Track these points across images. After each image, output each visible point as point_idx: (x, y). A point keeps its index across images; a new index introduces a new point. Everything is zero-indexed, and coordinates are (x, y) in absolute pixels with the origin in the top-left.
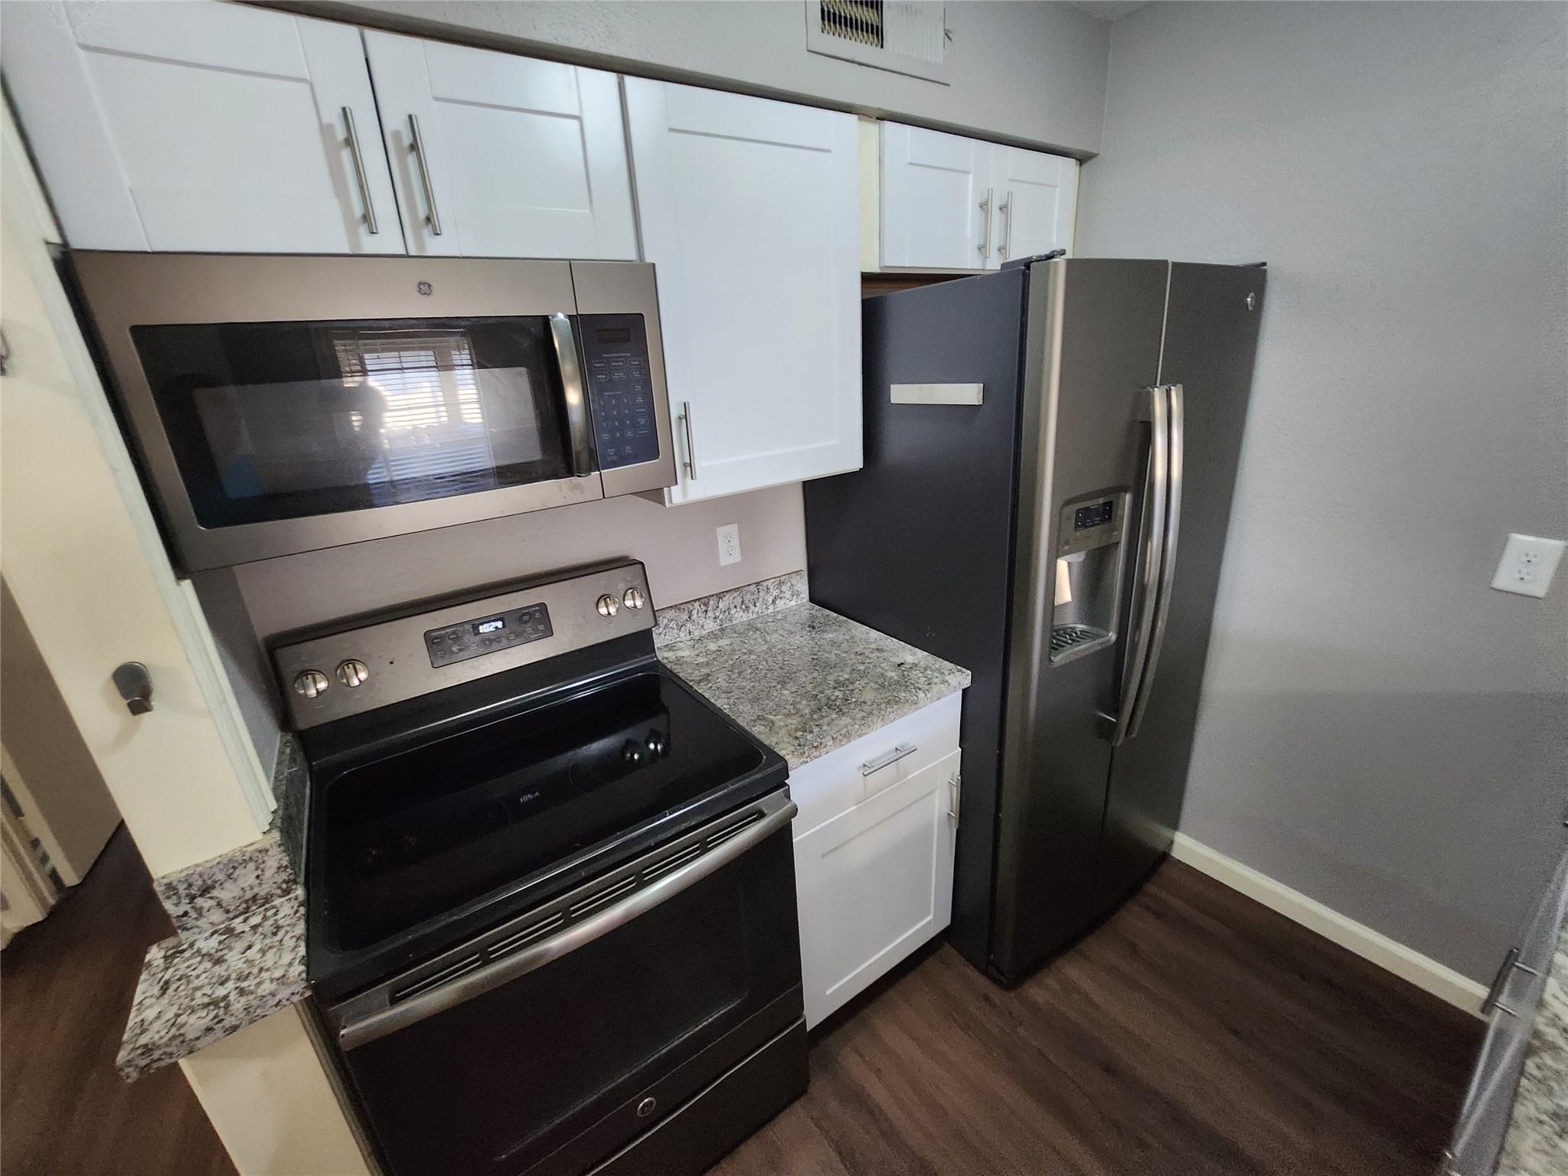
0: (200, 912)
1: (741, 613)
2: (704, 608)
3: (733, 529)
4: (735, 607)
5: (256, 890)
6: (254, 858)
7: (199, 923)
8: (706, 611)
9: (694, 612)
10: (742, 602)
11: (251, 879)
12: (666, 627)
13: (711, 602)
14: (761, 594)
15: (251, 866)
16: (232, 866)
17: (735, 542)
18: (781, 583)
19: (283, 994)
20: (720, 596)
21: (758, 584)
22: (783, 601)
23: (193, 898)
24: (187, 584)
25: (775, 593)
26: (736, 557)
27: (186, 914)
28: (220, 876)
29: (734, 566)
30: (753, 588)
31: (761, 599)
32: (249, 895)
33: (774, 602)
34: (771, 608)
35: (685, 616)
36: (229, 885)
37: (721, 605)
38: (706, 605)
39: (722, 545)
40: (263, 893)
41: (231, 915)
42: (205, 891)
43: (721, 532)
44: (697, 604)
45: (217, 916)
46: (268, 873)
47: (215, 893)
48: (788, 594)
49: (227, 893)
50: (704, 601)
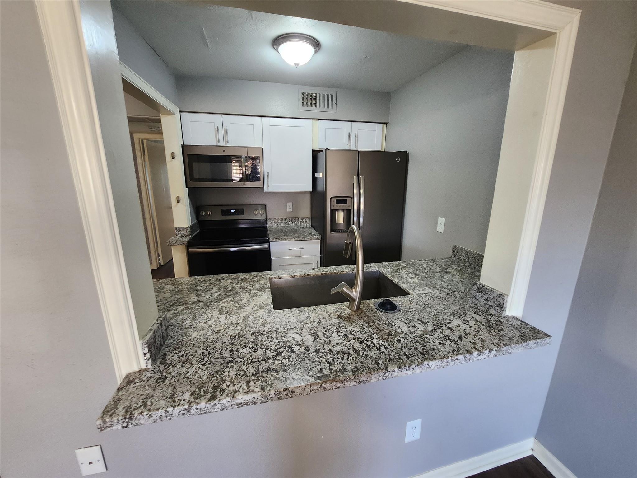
3: (291, 203)
4: (290, 222)
7: (178, 235)
8: (282, 221)
9: (279, 220)
11: (185, 232)
12: (272, 222)
13: (284, 219)
15: (186, 229)
17: (292, 207)
19: (184, 243)
21: (296, 218)
23: (178, 231)
24: (187, 188)
25: (301, 221)
26: (291, 210)
28: (182, 229)
31: (296, 222)
34: (299, 224)
35: (277, 221)
39: (288, 207)
41: (182, 236)
43: (288, 204)
47: (181, 232)
48: (304, 222)
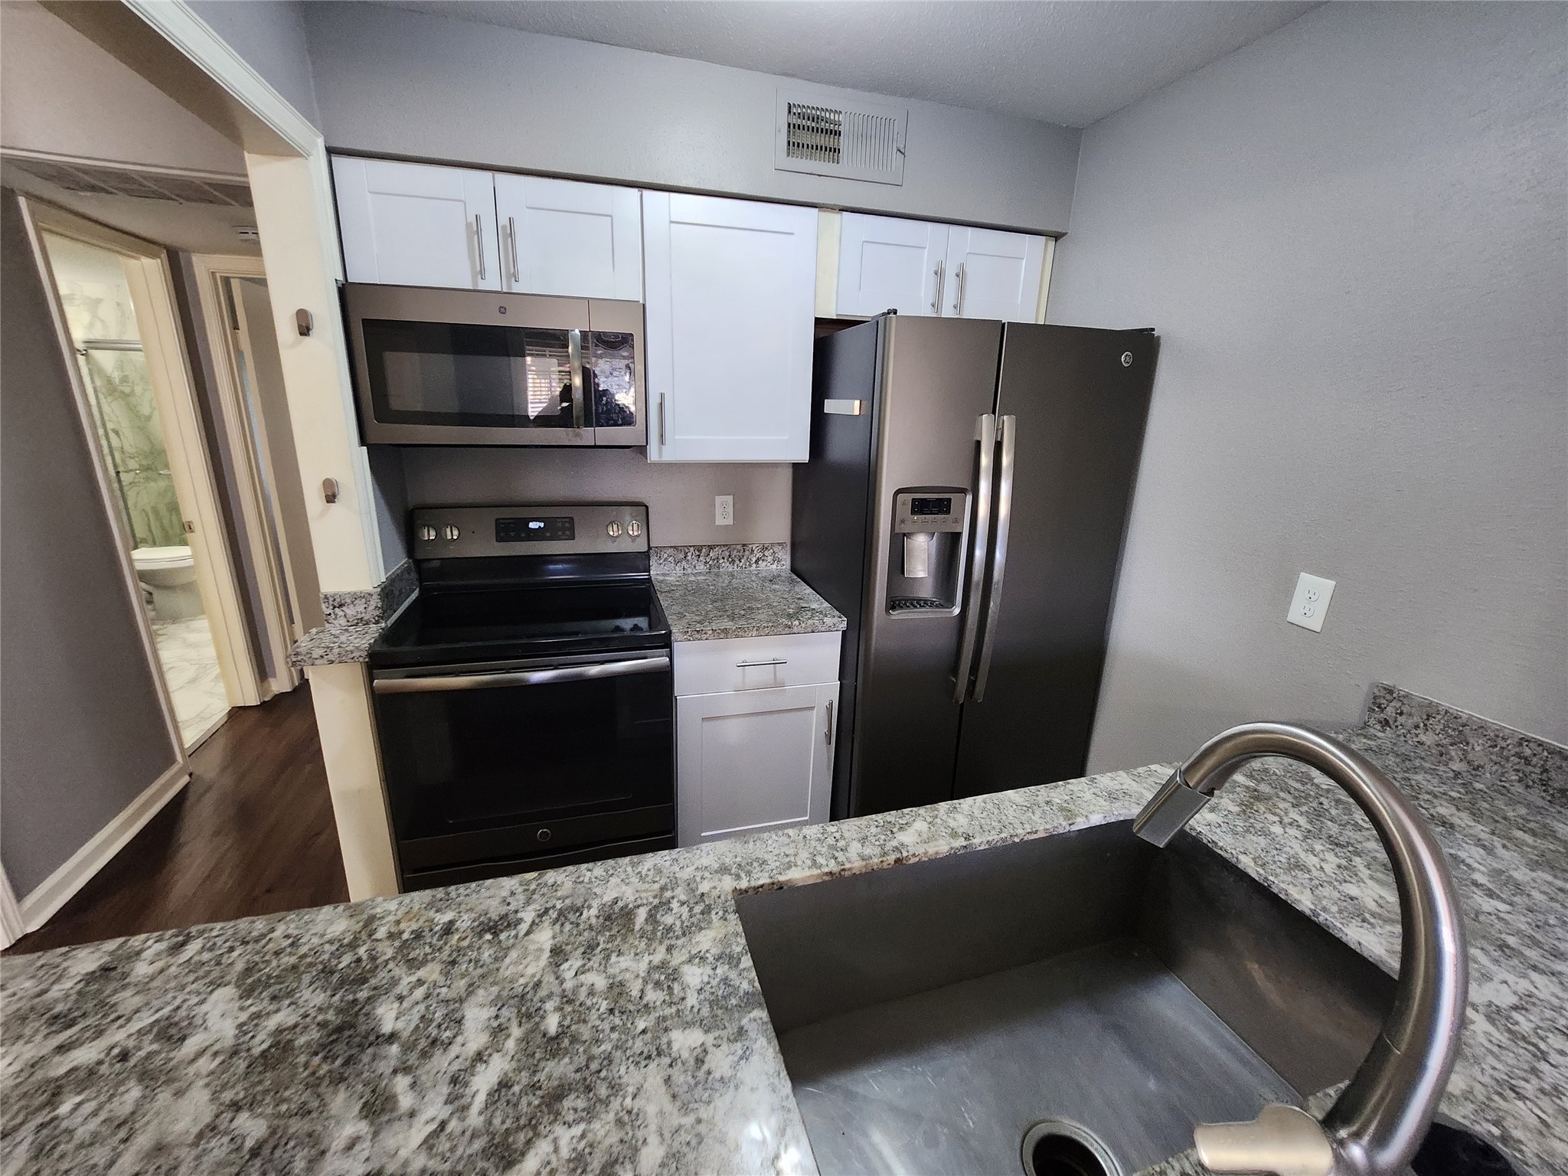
0: (336, 615)
1: (728, 564)
2: (698, 553)
5: (363, 615)
6: (366, 597)
7: (335, 622)
8: (699, 556)
9: (690, 554)
10: (730, 556)
11: (361, 609)
12: (665, 560)
13: (704, 550)
14: (747, 553)
15: (364, 600)
16: (356, 597)
17: (730, 509)
18: (764, 548)
19: (356, 654)
20: (711, 547)
21: (744, 545)
22: (765, 563)
23: (334, 607)
24: (365, 448)
26: (730, 521)
27: (330, 614)
28: (349, 601)
29: (726, 526)
30: (739, 547)
32: (359, 616)
33: (757, 562)
34: (754, 565)
36: (351, 606)
37: (712, 554)
38: (700, 551)
39: (718, 510)
40: (366, 618)
41: (349, 624)
42: (341, 606)
43: (719, 499)
44: (692, 549)
45: (343, 622)
46: (371, 608)
47: (344, 608)
48: (770, 559)
49: (350, 611)
50: (699, 548)
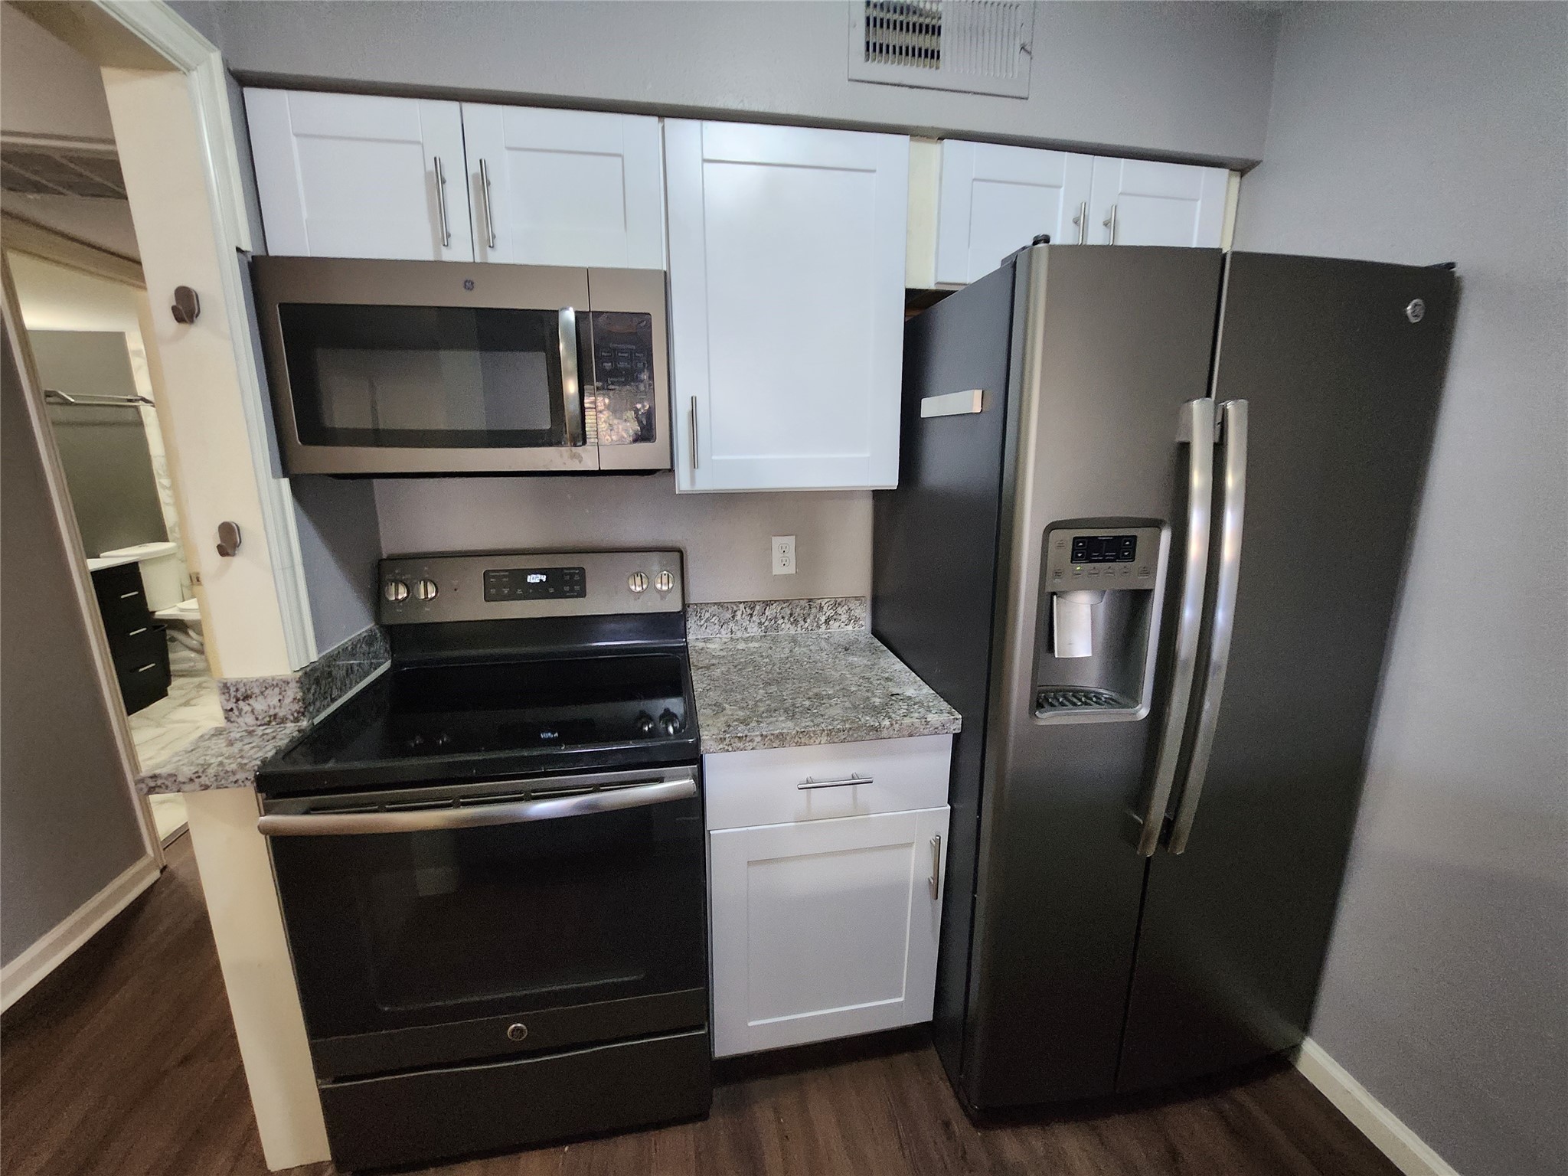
0: (240, 711)
2: (749, 611)
3: (790, 541)
4: (783, 618)
5: (277, 710)
6: (280, 685)
7: (239, 720)
8: (751, 615)
16: (266, 685)
18: (837, 604)
19: (240, 776)
22: (837, 624)
23: (238, 700)
25: (830, 613)
27: (231, 710)
28: (257, 691)
29: (787, 577)
30: (803, 603)
31: (812, 617)
32: (272, 712)
33: (827, 622)
34: (823, 627)
35: (729, 615)
36: (260, 698)
37: (767, 613)
38: (753, 608)
39: (776, 555)
40: (281, 714)
42: (246, 698)
43: (777, 541)
44: (742, 606)
45: (250, 719)
46: (288, 700)
48: (844, 618)
49: (259, 705)
50: (752, 605)
